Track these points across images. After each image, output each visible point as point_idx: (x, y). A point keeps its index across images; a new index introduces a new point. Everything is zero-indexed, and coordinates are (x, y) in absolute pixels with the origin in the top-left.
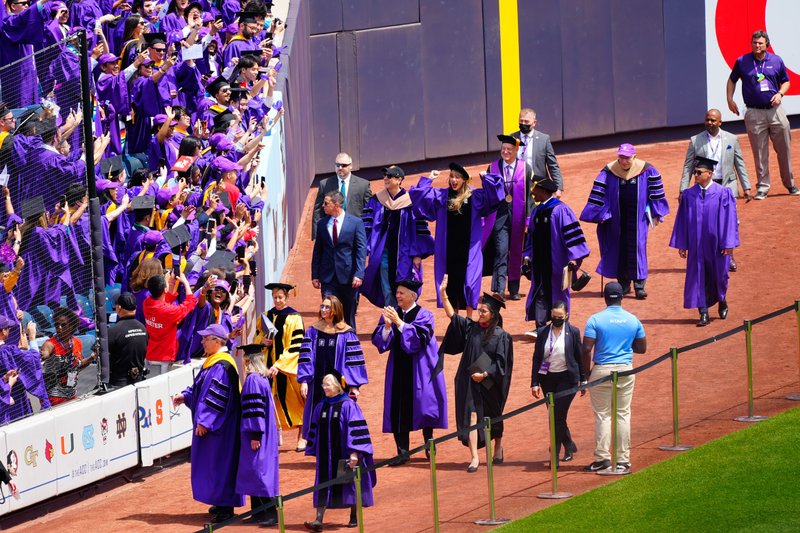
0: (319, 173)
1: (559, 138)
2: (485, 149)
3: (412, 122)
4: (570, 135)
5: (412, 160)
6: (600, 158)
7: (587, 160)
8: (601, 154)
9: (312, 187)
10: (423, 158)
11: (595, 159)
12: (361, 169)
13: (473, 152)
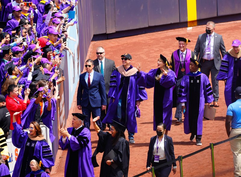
0: (95, 34)
1: (215, 15)
2: (178, 21)
3: (142, 8)
4: (221, 14)
5: (142, 27)
6: (236, 25)
7: (230, 26)
8: (236, 23)
9: (91, 41)
10: (148, 26)
11: (233, 26)
12: (117, 32)
13: (172, 22)
